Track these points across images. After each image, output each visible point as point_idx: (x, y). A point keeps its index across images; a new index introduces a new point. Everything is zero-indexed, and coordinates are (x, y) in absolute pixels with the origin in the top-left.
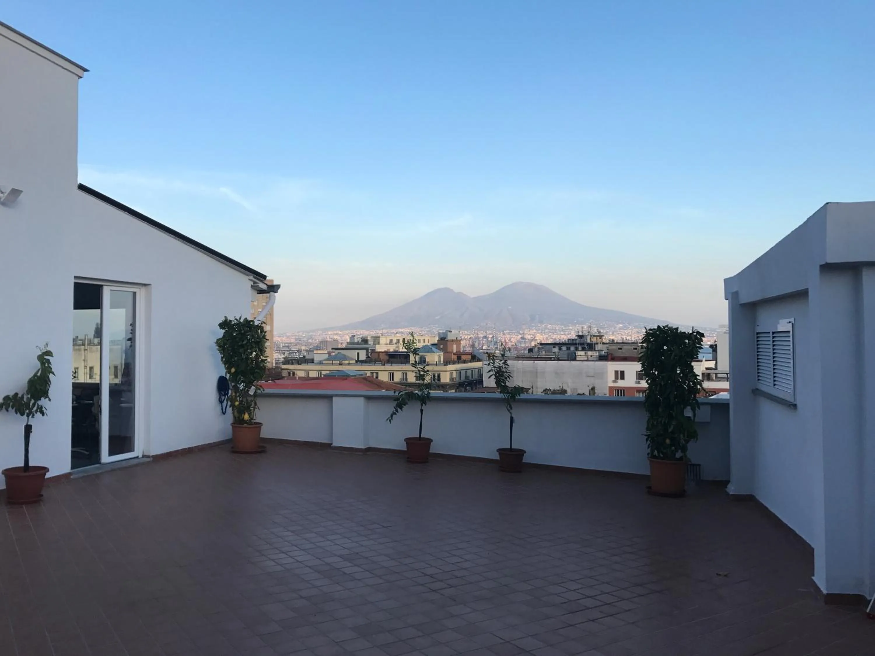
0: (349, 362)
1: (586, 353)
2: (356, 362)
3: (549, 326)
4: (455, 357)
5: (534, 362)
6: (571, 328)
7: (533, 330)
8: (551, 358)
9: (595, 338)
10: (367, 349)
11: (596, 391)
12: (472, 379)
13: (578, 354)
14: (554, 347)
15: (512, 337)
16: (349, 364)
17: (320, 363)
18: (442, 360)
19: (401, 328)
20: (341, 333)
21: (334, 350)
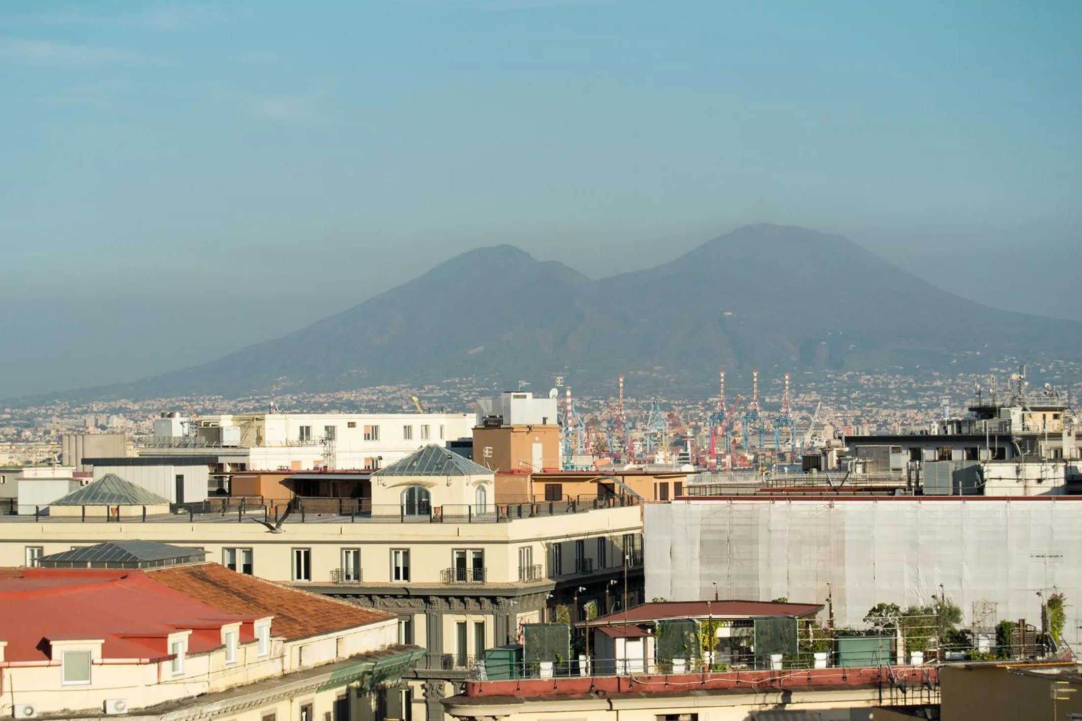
0: (144, 509)
1: (1018, 471)
2: (173, 508)
3: (864, 379)
4: (539, 489)
5: (831, 506)
6: (939, 383)
7: (808, 392)
8: (893, 490)
9: (1040, 414)
10: (213, 463)
11: (1066, 611)
12: (602, 571)
13: (991, 475)
14: (897, 451)
15: (737, 419)
16: (144, 518)
17: (41, 515)
18: (491, 499)
19: (347, 388)
20: (137, 407)
21: (89, 468)
